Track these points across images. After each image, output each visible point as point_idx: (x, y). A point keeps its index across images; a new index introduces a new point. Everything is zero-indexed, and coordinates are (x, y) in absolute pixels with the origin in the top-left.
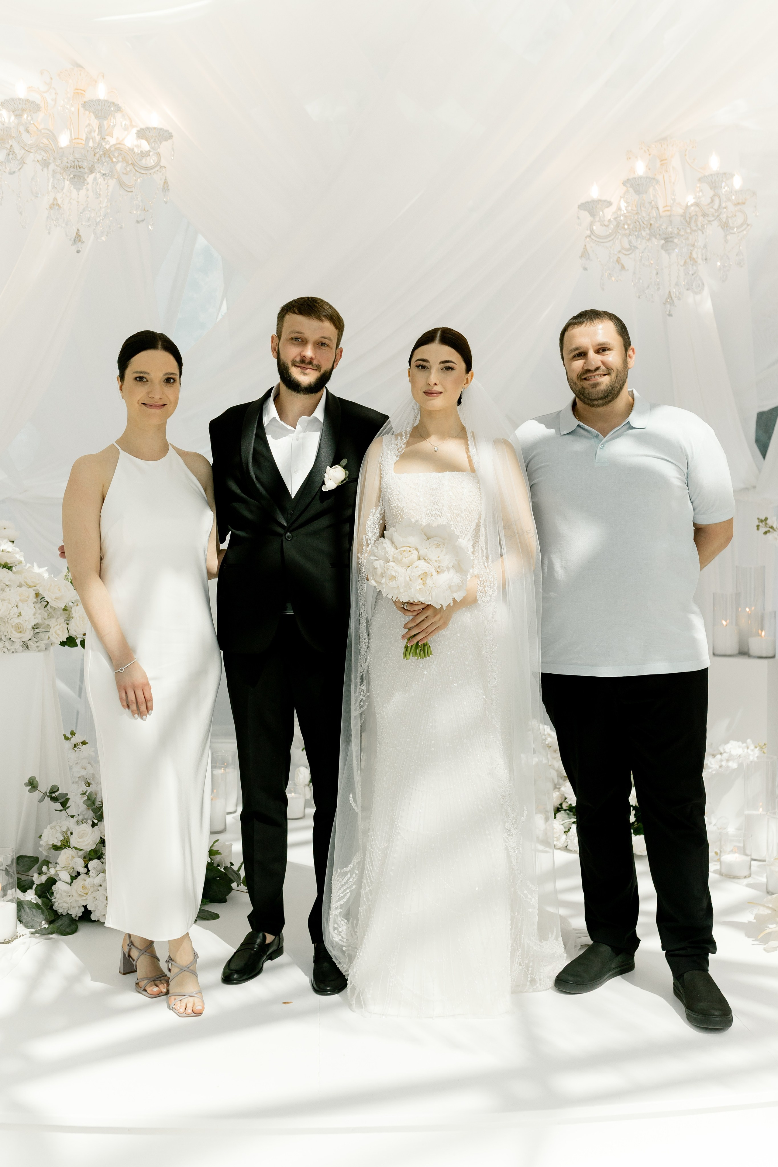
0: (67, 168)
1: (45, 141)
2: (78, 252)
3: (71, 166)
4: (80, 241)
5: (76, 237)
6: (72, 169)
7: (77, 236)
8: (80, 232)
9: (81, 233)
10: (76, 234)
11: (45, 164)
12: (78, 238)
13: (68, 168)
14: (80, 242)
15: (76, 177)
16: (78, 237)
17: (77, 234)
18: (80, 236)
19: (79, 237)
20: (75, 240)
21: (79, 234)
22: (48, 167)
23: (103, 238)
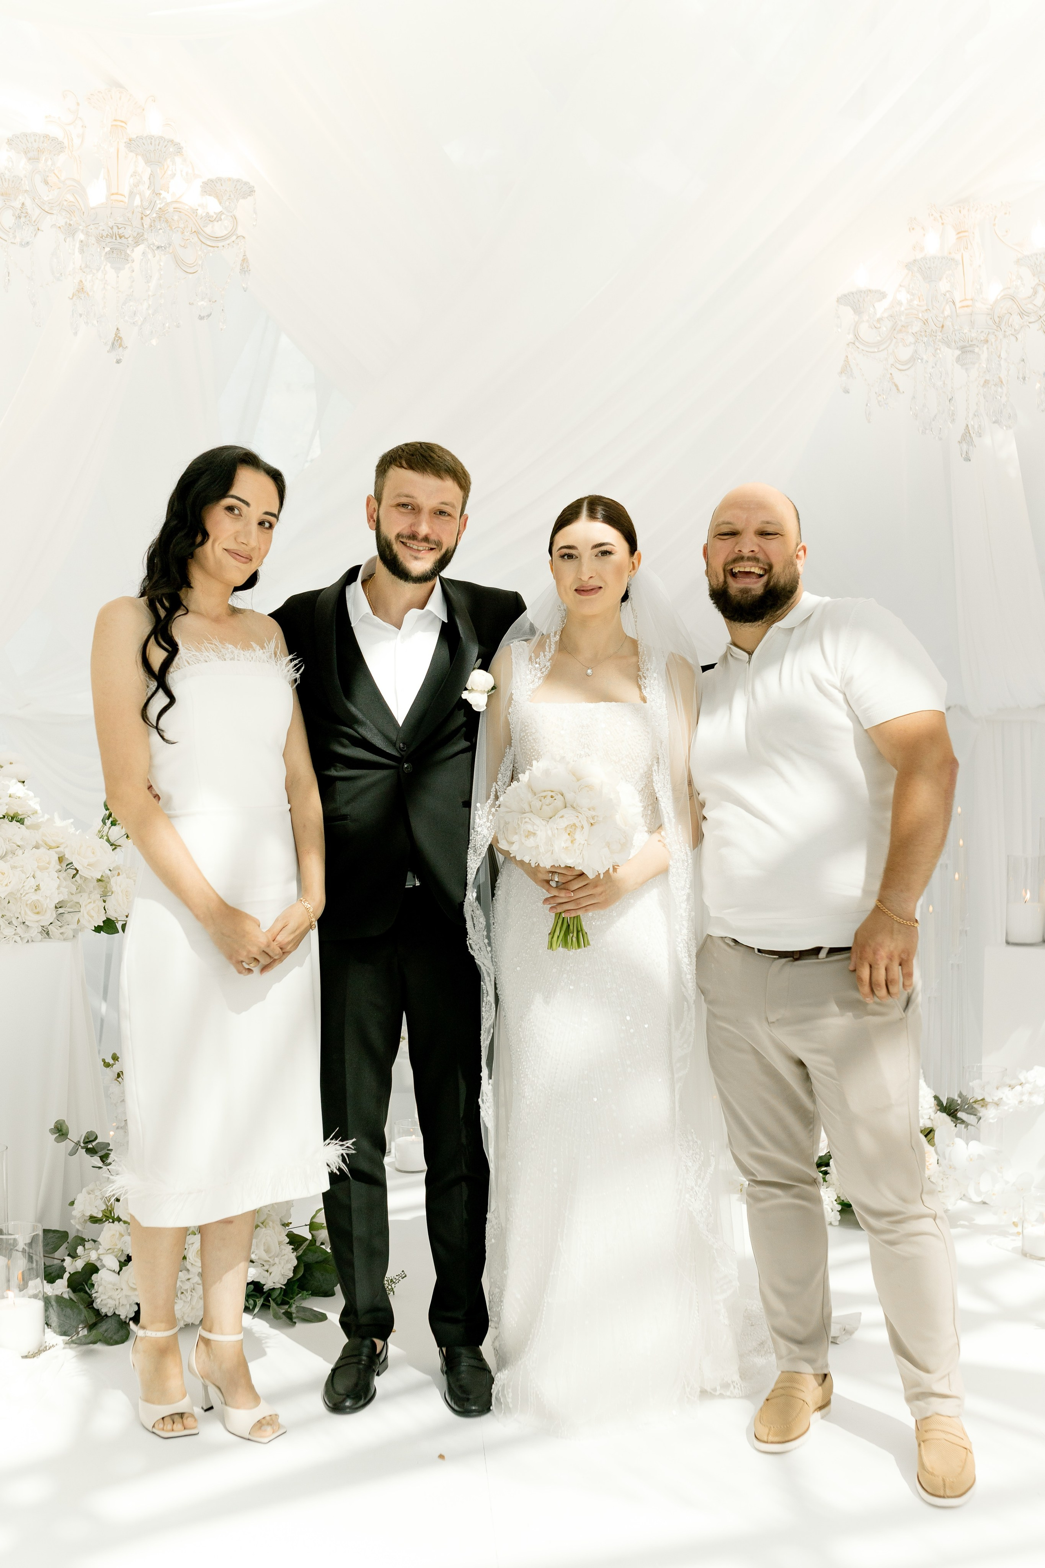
0: (102, 237)
1: (70, 198)
2: (118, 362)
3: (107, 235)
4: (120, 345)
5: (114, 340)
6: (109, 240)
7: (116, 339)
8: (120, 332)
9: (122, 334)
10: (114, 336)
11: (70, 231)
12: (118, 342)
13: (104, 238)
14: (121, 348)
15: (115, 251)
16: (118, 340)
17: (116, 335)
18: (120, 338)
19: (120, 340)
20: (113, 344)
21: (119, 335)
22: (73, 235)
23: (154, 342)
